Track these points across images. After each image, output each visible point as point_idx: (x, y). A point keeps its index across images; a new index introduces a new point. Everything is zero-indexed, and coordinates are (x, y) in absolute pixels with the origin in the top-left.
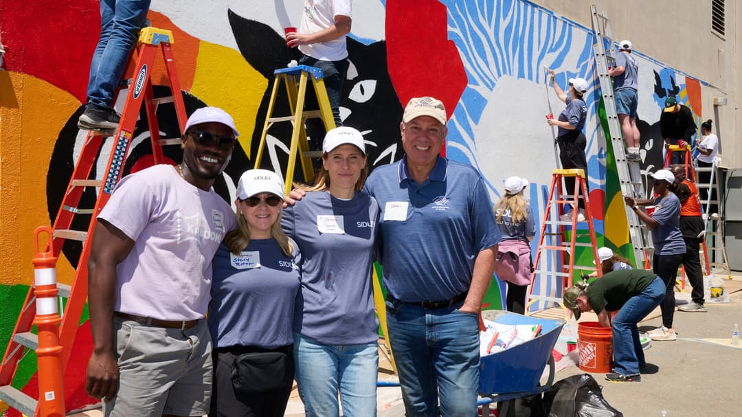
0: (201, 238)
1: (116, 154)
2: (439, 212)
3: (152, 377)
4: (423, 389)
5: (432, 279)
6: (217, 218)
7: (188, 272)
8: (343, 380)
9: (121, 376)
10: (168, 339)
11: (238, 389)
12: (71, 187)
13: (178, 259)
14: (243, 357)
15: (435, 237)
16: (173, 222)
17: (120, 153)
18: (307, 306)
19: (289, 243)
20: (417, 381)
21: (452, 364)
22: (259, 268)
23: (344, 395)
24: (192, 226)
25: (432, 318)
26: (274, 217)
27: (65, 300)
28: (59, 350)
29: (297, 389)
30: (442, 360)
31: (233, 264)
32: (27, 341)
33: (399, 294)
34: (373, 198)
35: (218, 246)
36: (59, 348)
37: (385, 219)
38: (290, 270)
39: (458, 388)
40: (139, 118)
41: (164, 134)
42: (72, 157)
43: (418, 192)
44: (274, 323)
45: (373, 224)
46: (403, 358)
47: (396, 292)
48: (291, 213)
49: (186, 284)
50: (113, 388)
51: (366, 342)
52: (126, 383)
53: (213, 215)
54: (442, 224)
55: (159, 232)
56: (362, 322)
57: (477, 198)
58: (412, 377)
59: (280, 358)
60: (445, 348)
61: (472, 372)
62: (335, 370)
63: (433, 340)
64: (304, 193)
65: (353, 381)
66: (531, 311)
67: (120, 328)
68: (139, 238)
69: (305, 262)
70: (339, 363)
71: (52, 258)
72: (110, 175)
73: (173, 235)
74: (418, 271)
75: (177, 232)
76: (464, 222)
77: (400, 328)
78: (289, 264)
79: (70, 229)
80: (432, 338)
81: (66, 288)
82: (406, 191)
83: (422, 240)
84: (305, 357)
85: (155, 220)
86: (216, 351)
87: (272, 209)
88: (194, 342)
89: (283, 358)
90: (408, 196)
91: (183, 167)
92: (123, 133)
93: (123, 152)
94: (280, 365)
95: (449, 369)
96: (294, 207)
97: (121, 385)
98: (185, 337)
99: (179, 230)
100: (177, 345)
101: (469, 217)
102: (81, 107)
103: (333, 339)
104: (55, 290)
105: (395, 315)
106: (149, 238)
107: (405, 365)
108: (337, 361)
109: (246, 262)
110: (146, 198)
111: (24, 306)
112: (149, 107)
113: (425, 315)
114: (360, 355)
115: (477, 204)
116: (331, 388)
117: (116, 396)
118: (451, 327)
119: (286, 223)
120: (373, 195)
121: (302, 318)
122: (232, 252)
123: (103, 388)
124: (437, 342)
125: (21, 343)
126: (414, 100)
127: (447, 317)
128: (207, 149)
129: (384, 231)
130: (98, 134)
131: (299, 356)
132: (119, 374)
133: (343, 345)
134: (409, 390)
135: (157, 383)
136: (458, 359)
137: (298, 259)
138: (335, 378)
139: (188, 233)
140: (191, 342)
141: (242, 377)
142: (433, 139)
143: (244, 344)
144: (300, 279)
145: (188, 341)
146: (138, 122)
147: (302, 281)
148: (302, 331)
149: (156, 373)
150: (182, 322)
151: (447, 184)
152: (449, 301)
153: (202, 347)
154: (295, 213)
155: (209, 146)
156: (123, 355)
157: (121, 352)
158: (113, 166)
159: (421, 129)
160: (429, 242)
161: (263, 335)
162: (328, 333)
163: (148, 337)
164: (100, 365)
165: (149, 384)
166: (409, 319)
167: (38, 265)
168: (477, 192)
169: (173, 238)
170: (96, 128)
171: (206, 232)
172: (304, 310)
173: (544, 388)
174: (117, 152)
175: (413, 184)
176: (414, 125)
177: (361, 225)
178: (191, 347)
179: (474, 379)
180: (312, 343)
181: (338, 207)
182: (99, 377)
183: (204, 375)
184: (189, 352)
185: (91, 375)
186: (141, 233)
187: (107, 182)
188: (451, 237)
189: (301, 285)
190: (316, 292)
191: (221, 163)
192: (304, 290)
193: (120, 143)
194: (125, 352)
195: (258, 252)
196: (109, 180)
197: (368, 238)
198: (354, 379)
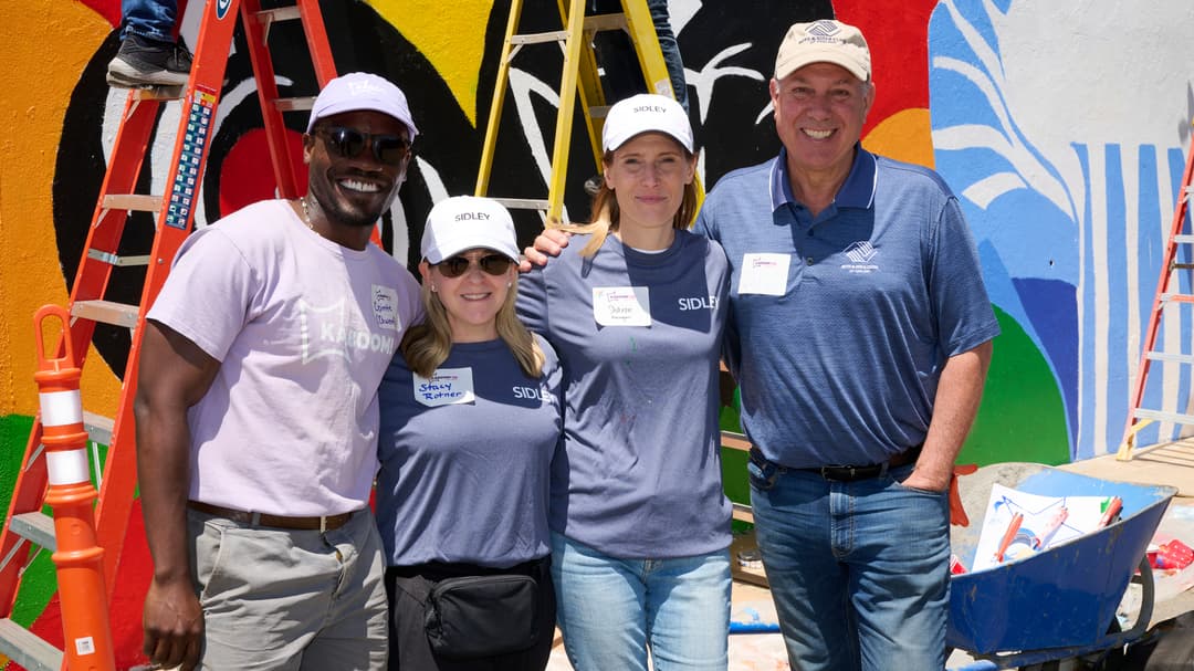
0: (351, 350)
1: (187, 142)
2: (856, 278)
3: (268, 629)
4: (829, 647)
5: (843, 421)
6: (383, 303)
7: (329, 419)
8: (656, 629)
9: (207, 627)
10: (295, 553)
11: (438, 647)
12: (102, 210)
13: (306, 394)
14: (448, 584)
15: (846, 332)
16: (293, 322)
17: (194, 140)
18: (576, 480)
19: (536, 348)
20: (817, 630)
21: (889, 599)
22: (473, 403)
23: (659, 660)
24: (331, 326)
25: (843, 501)
26: (499, 298)
27: (102, 449)
28: (98, 555)
29: (562, 645)
30: (867, 590)
31: (419, 397)
32: (35, 531)
33: (773, 449)
34: (714, 244)
35: (390, 359)
36: (97, 550)
37: (741, 291)
38: (536, 404)
39: (899, 649)
40: (233, 51)
41: (287, 82)
42: (101, 143)
43: (811, 233)
44: (507, 516)
45: (714, 302)
46: (786, 582)
47: (768, 444)
48: (538, 283)
49: (325, 444)
50: (193, 648)
51: (700, 552)
52: (216, 639)
53: (375, 298)
54: (863, 303)
55: (265, 342)
56: (692, 509)
57: (943, 244)
58: (807, 622)
59: (522, 586)
60: (874, 564)
61: (931, 615)
62: (638, 607)
63: (848, 547)
64: (563, 240)
65: (675, 632)
66: (1140, 446)
67: (201, 532)
68: (229, 354)
69: (572, 385)
70: (647, 594)
71: (72, 370)
72: (177, 188)
73: (294, 348)
74: (811, 403)
75: (301, 342)
76: (913, 297)
77: (777, 520)
78: (535, 392)
79: (104, 299)
80: (843, 543)
81: (105, 425)
82: (787, 230)
83: (819, 338)
84: (575, 582)
85: (257, 320)
86: (393, 574)
87: (494, 280)
88: (344, 558)
89: (528, 587)
90: (791, 241)
91: (309, 201)
92: (199, 96)
93: (201, 136)
94: (523, 601)
95: (882, 609)
96: (544, 271)
97: (208, 644)
98: (328, 548)
99: (305, 336)
100: (312, 564)
101: (924, 284)
102: (111, 35)
103: (630, 547)
104: (82, 434)
105: (765, 493)
106: (246, 354)
107: (790, 598)
108: (645, 590)
109: (445, 390)
110: (237, 276)
111: (25, 458)
112: (252, 27)
113: (829, 494)
114: (690, 580)
115: (944, 256)
116: (631, 646)
117: (201, 665)
118: (885, 521)
119: (530, 304)
120: (718, 238)
121: (567, 502)
122: (417, 372)
123: (176, 650)
124: (856, 552)
125: (25, 535)
126: (798, 30)
127: (876, 500)
128: (354, 164)
129: (739, 317)
130: (148, 96)
131: (564, 581)
132: (203, 622)
133: (654, 559)
134: (801, 649)
135: (277, 640)
136: (900, 589)
137: (555, 380)
138: (640, 626)
139: (322, 343)
140: (340, 558)
141: (447, 626)
142: (840, 111)
143: (448, 560)
144: (561, 422)
145: (334, 554)
146: (231, 60)
147: (567, 426)
148: (568, 530)
149: (274, 619)
150: (319, 519)
151: (876, 215)
152: (880, 465)
153: (362, 566)
154: (548, 282)
155: (357, 157)
156: (210, 584)
157: (205, 580)
158: (182, 168)
159: (814, 91)
160: (833, 342)
161: (484, 539)
162: (621, 535)
163: (254, 549)
164: (167, 606)
165: (260, 642)
166: (794, 503)
167: (46, 385)
168: (943, 231)
169: (294, 353)
170: (144, 85)
171: (360, 335)
172: (570, 487)
173: (1127, 636)
174: (189, 137)
175: (799, 213)
176: (797, 84)
177: (687, 304)
178: (340, 568)
179: (936, 631)
180: (589, 555)
181: (639, 269)
182: (166, 628)
183: (370, 621)
184: (336, 578)
185: (152, 624)
186: (233, 345)
187: (171, 202)
188: (884, 330)
189: (562, 435)
190: (595, 448)
191: (384, 191)
192: (571, 445)
193: (194, 118)
194: (213, 578)
195: (470, 369)
196: (175, 198)
197: (706, 330)
198: (680, 628)
